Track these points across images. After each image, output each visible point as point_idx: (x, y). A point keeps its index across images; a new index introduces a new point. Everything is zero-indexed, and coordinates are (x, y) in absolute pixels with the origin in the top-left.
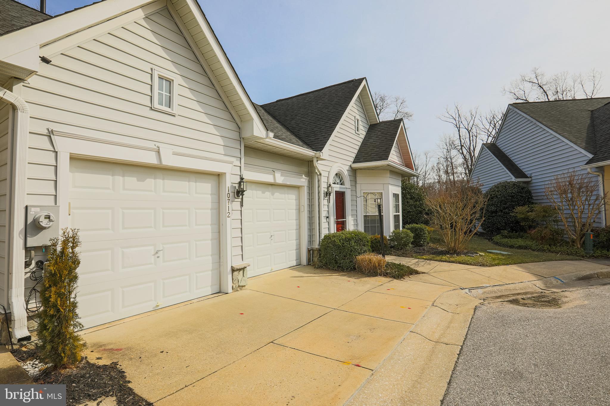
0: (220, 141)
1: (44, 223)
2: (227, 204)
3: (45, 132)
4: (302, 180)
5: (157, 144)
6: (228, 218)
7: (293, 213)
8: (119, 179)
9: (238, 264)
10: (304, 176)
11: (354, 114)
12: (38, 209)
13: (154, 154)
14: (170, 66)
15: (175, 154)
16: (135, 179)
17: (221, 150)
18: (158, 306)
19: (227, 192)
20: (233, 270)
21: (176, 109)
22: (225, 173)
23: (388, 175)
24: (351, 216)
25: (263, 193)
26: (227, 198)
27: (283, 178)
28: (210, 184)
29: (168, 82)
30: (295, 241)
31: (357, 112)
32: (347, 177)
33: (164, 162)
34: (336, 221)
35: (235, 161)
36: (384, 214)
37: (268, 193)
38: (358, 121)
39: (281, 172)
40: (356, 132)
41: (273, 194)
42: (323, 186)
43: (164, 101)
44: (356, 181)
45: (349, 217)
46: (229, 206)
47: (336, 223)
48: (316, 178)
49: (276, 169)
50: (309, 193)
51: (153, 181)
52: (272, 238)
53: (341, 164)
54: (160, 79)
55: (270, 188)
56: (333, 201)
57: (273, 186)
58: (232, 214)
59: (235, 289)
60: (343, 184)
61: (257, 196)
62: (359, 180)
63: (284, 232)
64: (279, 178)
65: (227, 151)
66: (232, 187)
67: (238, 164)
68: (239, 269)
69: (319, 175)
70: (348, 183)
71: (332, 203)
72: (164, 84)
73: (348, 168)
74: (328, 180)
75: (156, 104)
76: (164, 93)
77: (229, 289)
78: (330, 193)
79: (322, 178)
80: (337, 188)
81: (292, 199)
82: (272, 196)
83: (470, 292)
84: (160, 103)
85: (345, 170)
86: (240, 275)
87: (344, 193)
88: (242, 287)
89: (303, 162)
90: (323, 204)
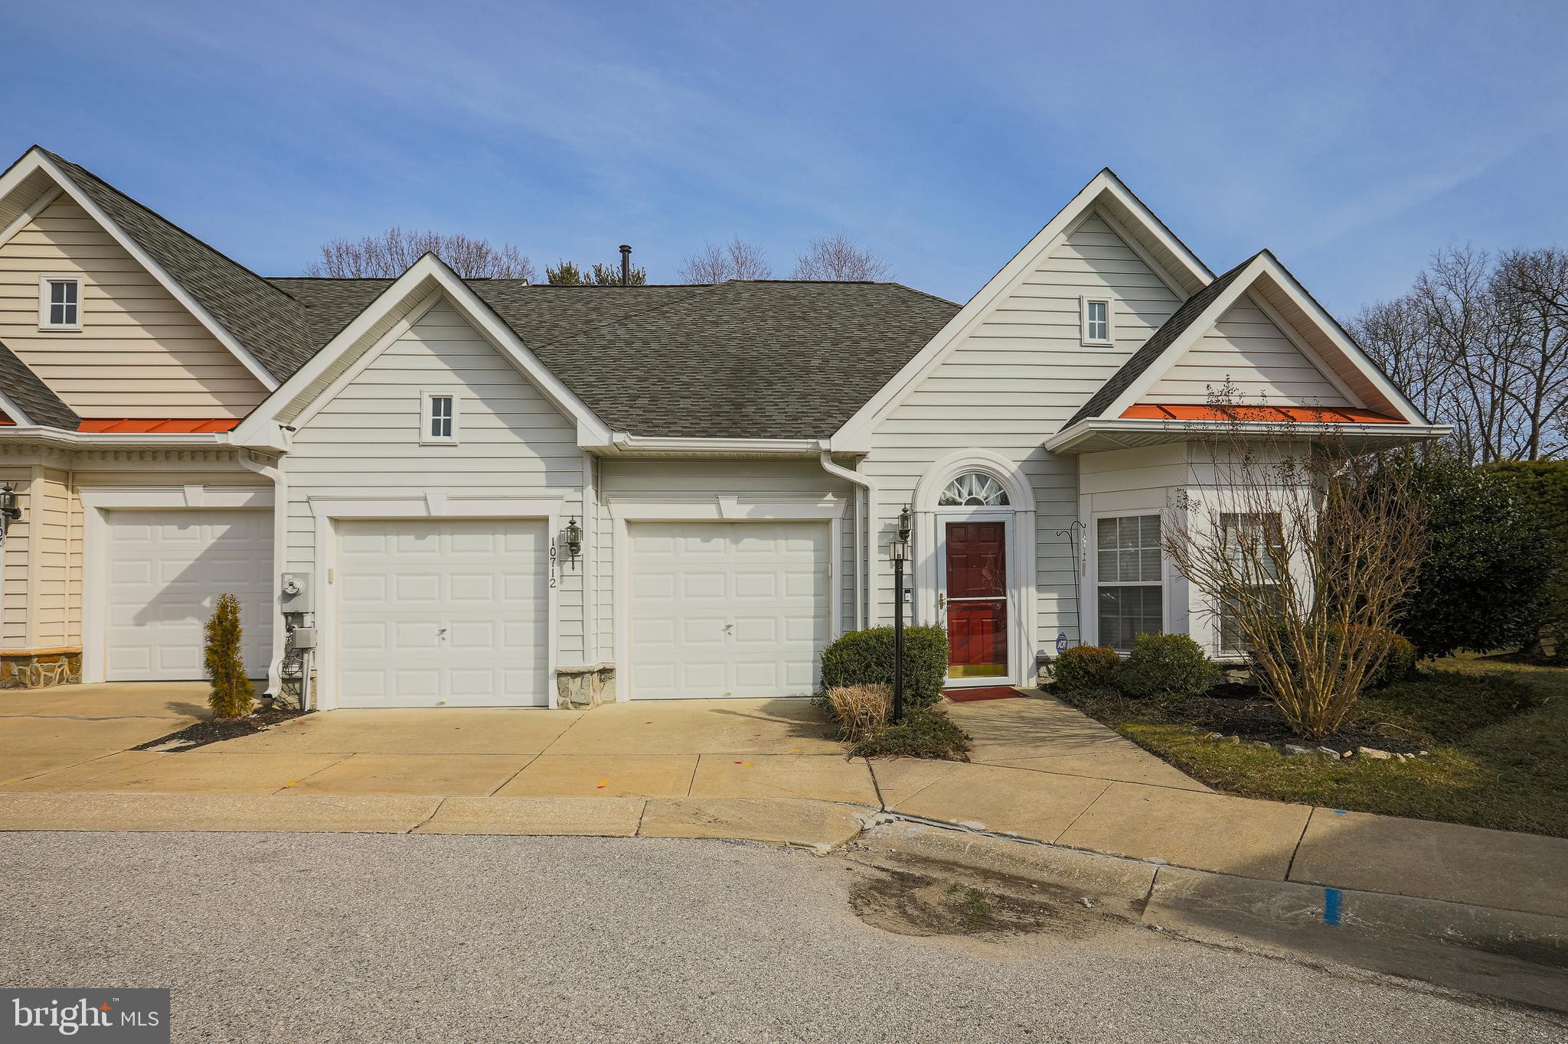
0: (541, 466)
1: (290, 590)
2: (552, 565)
3: (304, 498)
4: (820, 505)
5: (425, 490)
6: (551, 588)
7: (805, 582)
8: (393, 539)
10: (830, 497)
11: (1076, 292)
12: (291, 577)
13: (419, 504)
14: (452, 378)
15: (453, 498)
16: (412, 537)
17: (542, 479)
18: (443, 703)
19: (550, 546)
20: (560, 674)
21: (456, 435)
22: (548, 516)
23: (1183, 458)
24: (1033, 590)
25: (706, 540)
26: (550, 556)
27: (750, 507)
28: (533, 536)
29: (448, 401)
30: (811, 643)
31: (1098, 280)
32: (1013, 481)
33: (435, 513)
34: (945, 601)
35: (571, 494)
36: (1165, 583)
37: (722, 540)
38: (1103, 305)
39: (742, 496)
40: (1087, 340)
41: (736, 541)
42: (881, 514)
43: (442, 428)
44: (1076, 488)
45: (1024, 590)
46: (554, 569)
47: (945, 606)
48: (859, 495)
49: (728, 493)
50: (850, 534)
51: (436, 537)
52: (731, 630)
53: (985, 450)
54: (436, 401)
55: (728, 529)
56: (932, 550)
57: (735, 525)
58: (562, 582)
59: (563, 706)
60: (1004, 500)
61: (689, 545)
62: (1088, 483)
63: (773, 620)
64: (733, 508)
65: (555, 477)
66: (560, 537)
67: (578, 496)
68: (575, 674)
69: (866, 489)
70: (1023, 499)
71: (928, 555)
72: (442, 405)
73: (1025, 454)
74: (914, 497)
75: (428, 436)
76: (442, 418)
77: (553, 704)
78: (904, 532)
79: (874, 497)
80: (963, 514)
81: (801, 551)
82: (734, 546)
83: (878, 823)
84: (436, 432)
85: (1007, 463)
86: (574, 685)
87: (1002, 524)
88: (582, 704)
89: (811, 463)
90: (886, 557)
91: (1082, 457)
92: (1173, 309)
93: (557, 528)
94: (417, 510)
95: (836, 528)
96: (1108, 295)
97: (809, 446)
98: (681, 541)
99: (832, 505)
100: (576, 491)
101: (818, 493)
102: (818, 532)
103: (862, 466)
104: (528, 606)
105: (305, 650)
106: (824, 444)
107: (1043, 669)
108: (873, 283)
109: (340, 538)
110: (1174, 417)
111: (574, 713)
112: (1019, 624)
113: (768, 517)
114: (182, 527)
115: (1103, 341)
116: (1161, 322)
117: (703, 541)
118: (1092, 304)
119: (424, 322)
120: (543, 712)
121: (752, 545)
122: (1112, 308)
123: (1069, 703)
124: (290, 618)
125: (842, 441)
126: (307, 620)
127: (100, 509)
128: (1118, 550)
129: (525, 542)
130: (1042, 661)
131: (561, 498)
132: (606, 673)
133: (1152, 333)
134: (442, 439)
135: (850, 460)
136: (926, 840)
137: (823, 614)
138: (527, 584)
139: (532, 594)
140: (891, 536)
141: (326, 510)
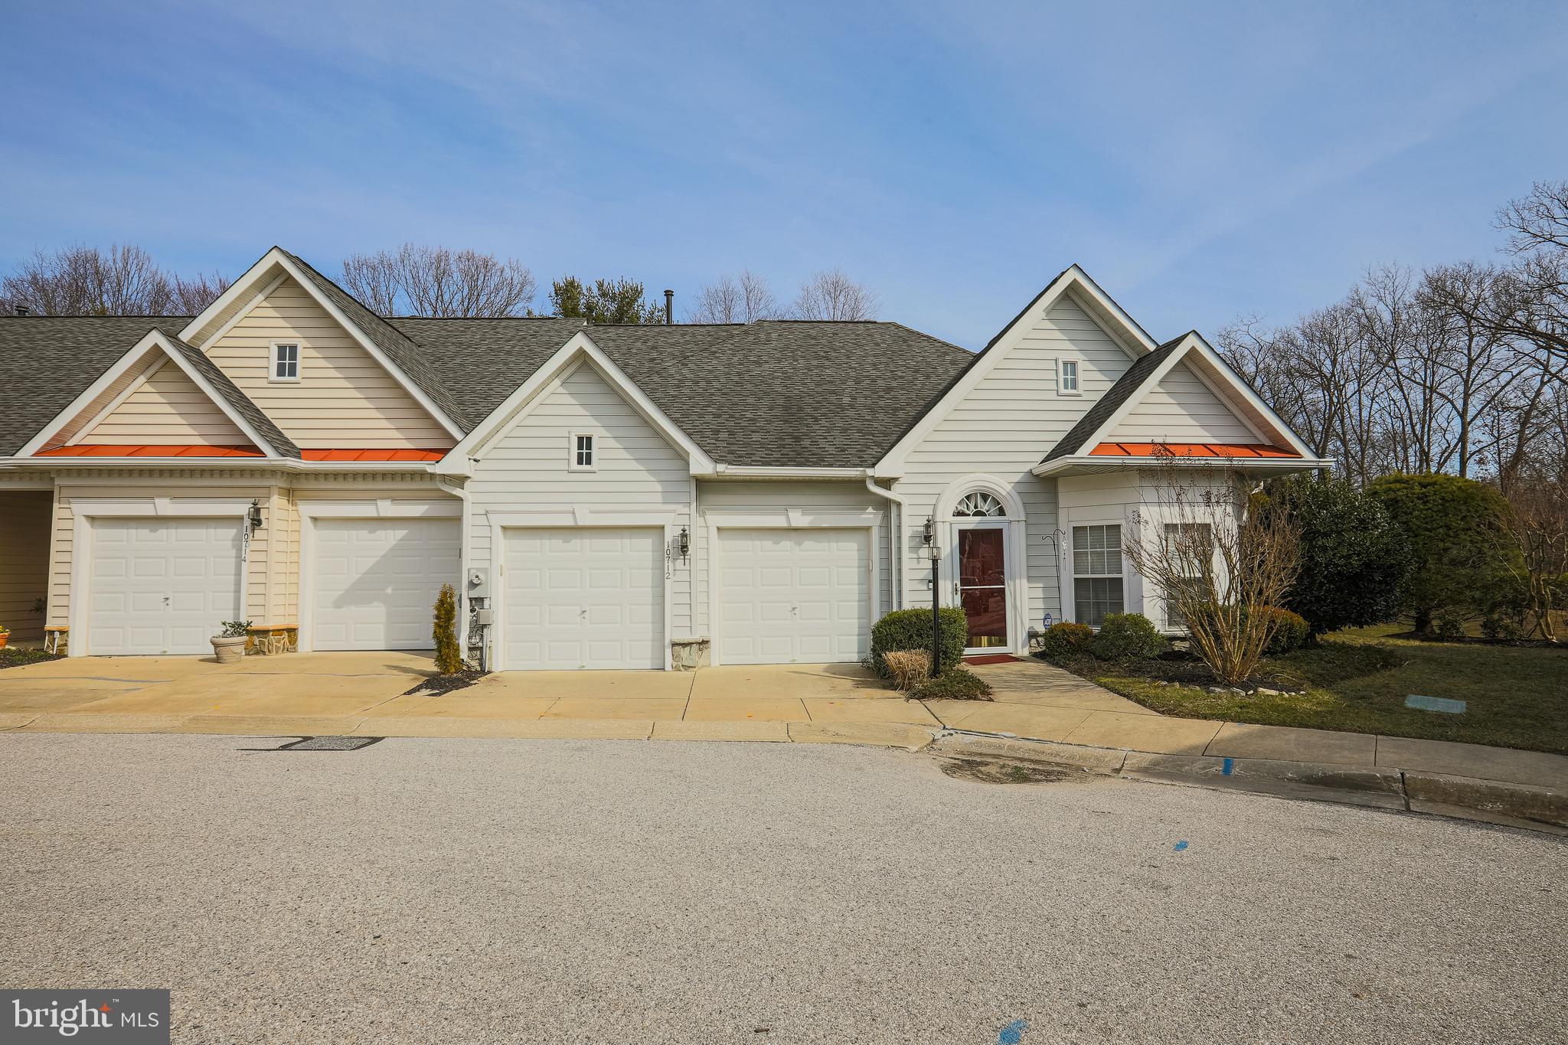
0: (658, 487)
1: (476, 581)
2: (668, 562)
3: (484, 512)
4: (863, 516)
5: (573, 506)
6: (667, 579)
7: (853, 574)
8: (546, 542)
9: (688, 637)
10: (870, 510)
11: (1053, 355)
12: (475, 571)
13: (570, 516)
14: (592, 421)
16: (561, 541)
17: (659, 498)
18: (583, 666)
19: (666, 548)
20: (674, 645)
21: (594, 464)
22: (664, 525)
23: (1137, 482)
24: (1024, 581)
25: (776, 543)
26: (666, 555)
27: (811, 517)
28: (651, 539)
29: (589, 439)
30: (856, 621)
31: (1069, 345)
32: (1008, 497)
33: (580, 523)
34: (959, 589)
35: (680, 508)
36: (1124, 575)
37: (788, 543)
38: (1074, 364)
39: (805, 509)
40: (1062, 391)
41: (799, 544)
42: (910, 524)
43: (584, 458)
44: (1055, 503)
45: (1018, 581)
46: (669, 565)
47: (959, 593)
48: (894, 509)
49: (794, 506)
50: (887, 538)
51: (578, 541)
52: (796, 611)
53: (986, 475)
54: (580, 439)
55: (793, 534)
56: (948, 549)
57: (800, 531)
58: (675, 575)
59: (676, 669)
60: (1001, 512)
61: (765, 546)
62: (1064, 500)
63: (827, 604)
64: (799, 519)
65: (668, 497)
66: (673, 541)
67: (686, 510)
68: (684, 644)
69: (899, 505)
70: (1015, 510)
71: (946, 554)
72: (585, 442)
73: (1018, 478)
74: (934, 510)
75: (575, 466)
77: (668, 667)
78: (927, 537)
79: (905, 510)
80: (971, 523)
81: (848, 550)
82: (797, 547)
83: (943, 736)
84: (580, 462)
85: (1004, 485)
86: (684, 652)
87: (1000, 531)
88: (690, 667)
89: (859, 485)
90: (915, 556)
91: (1060, 481)
92: (1126, 367)
93: (671, 534)
94: (569, 521)
95: (875, 533)
96: (1077, 357)
97: (858, 473)
98: (758, 543)
99: (872, 516)
100: (684, 506)
101: (861, 507)
102: (860, 537)
103: (895, 486)
104: (647, 593)
105: (484, 626)
106: (870, 472)
107: (1033, 640)
108: (875, 322)
109: (507, 541)
110: (1131, 454)
111: (684, 673)
112: (1015, 607)
113: (824, 525)
114: (372, 531)
115: (1074, 392)
116: (1118, 377)
117: (774, 543)
118: (1065, 364)
119: (571, 380)
120: (661, 673)
121: (812, 546)
122: (1080, 367)
124: (474, 602)
125: (882, 470)
126: (486, 603)
127: (312, 518)
129: (645, 546)
130: (1032, 635)
131: (674, 511)
132: (704, 643)
133: (1109, 386)
134: (585, 467)
135: (887, 483)
136: (978, 744)
137: (866, 599)
138: (647, 576)
139: (650, 583)
140: (918, 540)
141: (498, 521)
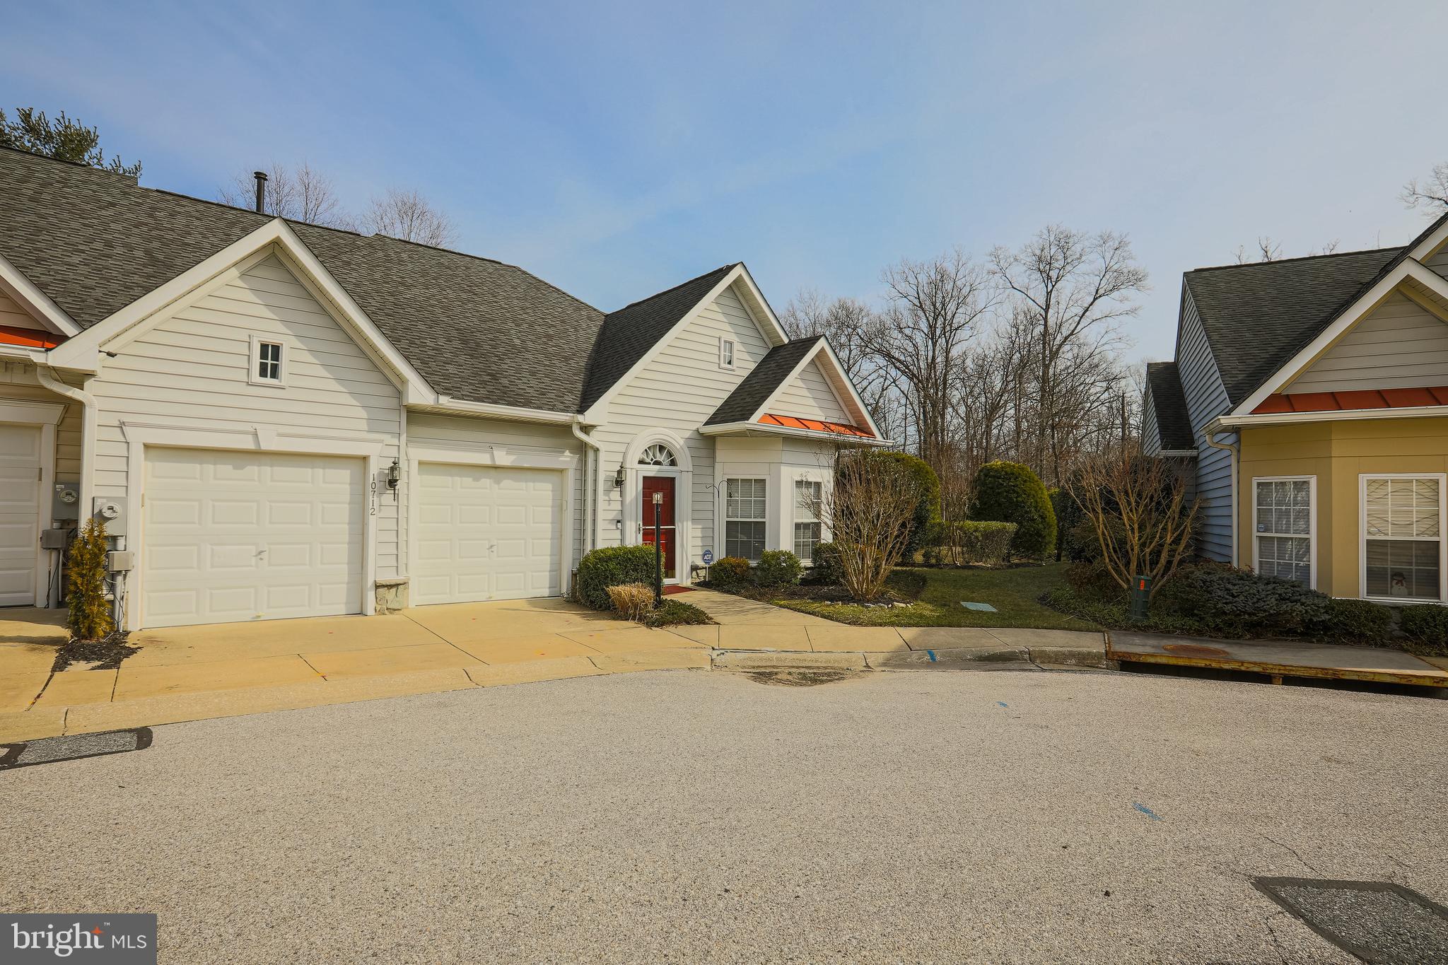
0: (364, 414)
1: (107, 513)
2: (371, 497)
3: (117, 423)
4: (561, 459)
5: (255, 426)
6: (370, 516)
7: (546, 513)
8: (209, 467)
9: (390, 578)
10: (567, 453)
11: (719, 334)
12: (105, 500)
13: (250, 438)
14: (281, 328)
15: (280, 435)
16: (230, 467)
17: (364, 425)
18: (259, 617)
19: (371, 481)
20: (377, 587)
21: (283, 379)
22: (369, 456)
23: (780, 446)
24: (690, 523)
25: (476, 479)
26: (371, 489)
27: (515, 457)
28: (349, 471)
29: (276, 349)
30: (548, 558)
31: (729, 328)
32: (680, 450)
33: (265, 446)
34: (641, 529)
35: (388, 439)
36: (767, 520)
37: (488, 480)
38: (731, 343)
39: (512, 449)
40: (723, 365)
41: (498, 482)
42: (607, 469)
43: (270, 371)
44: (714, 458)
45: (685, 523)
46: (373, 500)
47: (641, 532)
48: (591, 455)
49: (501, 445)
50: (583, 481)
51: (256, 468)
52: (493, 548)
53: (666, 430)
54: (264, 347)
55: (493, 472)
56: (634, 494)
57: (498, 469)
58: (380, 510)
59: (380, 612)
60: (673, 463)
61: (463, 485)
62: (720, 455)
63: (523, 541)
64: (503, 458)
65: (374, 425)
66: (380, 474)
67: (395, 442)
68: (390, 585)
69: (597, 450)
70: (685, 461)
71: (632, 498)
72: (271, 352)
73: (688, 434)
74: (624, 457)
75: (255, 377)
76: (269, 362)
77: (370, 611)
78: (619, 481)
79: (602, 456)
80: (652, 471)
81: (543, 490)
82: (496, 486)
83: (718, 655)
84: (263, 373)
85: (678, 439)
86: (389, 594)
87: (673, 479)
88: (395, 610)
89: (565, 429)
90: (607, 498)
91: (718, 440)
92: (765, 353)
93: (378, 466)
94: (247, 443)
95: (570, 476)
96: (733, 338)
97: (568, 418)
99: (568, 459)
100: (393, 437)
101: (560, 450)
102: (554, 477)
103: (593, 433)
104: (342, 529)
106: (580, 418)
107: (694, 573)
109: (150, 464)
110: (783, 425)
111: (389, 617)
112: (682, 545)
113: (525, 465)
115: (730, 367)
116: (760, 359)
117: (474, 480)
118: (725, 342)
120: (360, 618)
121: (511, 487)
122: (737, 346)
123: (729, 592)
125: (589, 417)
126: (121, 543)
128: (753, 499)
129: (342, 477)
130: (695, 568)
131: (381, 441)
132: (406, 583)
133: (753, 366)
134: (268, 380)
135: (586, 429)
136: (750, 659)
137: (558, 536)
138: (342, 512)
140: (611, 483)
141: (138, 437)
